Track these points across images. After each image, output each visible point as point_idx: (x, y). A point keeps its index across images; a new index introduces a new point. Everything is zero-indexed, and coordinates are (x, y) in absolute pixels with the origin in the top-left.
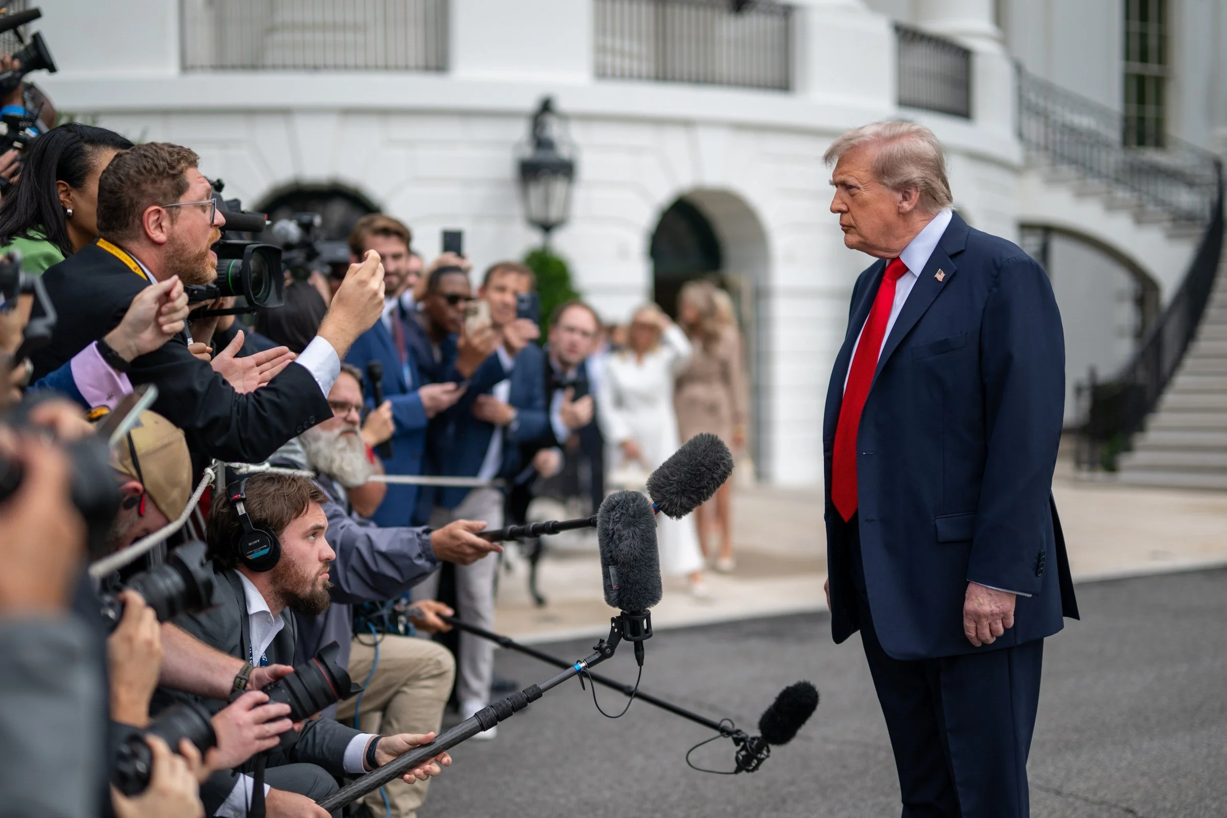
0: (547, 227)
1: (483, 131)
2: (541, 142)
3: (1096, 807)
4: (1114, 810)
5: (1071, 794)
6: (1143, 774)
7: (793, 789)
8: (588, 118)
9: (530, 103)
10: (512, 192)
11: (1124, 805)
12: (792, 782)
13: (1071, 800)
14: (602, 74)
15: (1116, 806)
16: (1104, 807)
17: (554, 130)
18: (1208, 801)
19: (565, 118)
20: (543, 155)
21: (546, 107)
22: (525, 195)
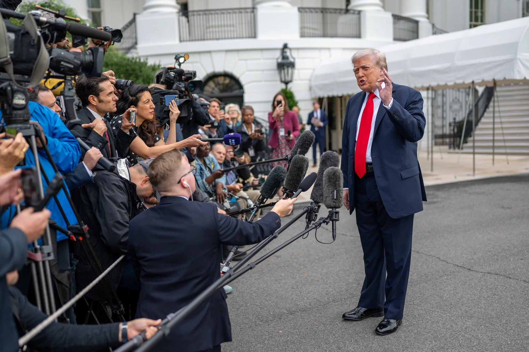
0: (286, 83)
1: (267, 54)
2: (284, 57)
3: (428, 257)
4: (434, 258)
5: (421, 253)
6: (446, 246)
7: (337, 251)
8: (298, 49)
9: (281, 46)
10: (277, 72)
11: (437, 256)
12: (338, 250)
13: (421, 254)
14: (303, 35)
15: (434, 256)
16: (431, 257)
17: (288, 53)
18: (464, 255)
19: (290, 49)
20: (285, 61)
21: (285, 46)
22: (280, 73)
